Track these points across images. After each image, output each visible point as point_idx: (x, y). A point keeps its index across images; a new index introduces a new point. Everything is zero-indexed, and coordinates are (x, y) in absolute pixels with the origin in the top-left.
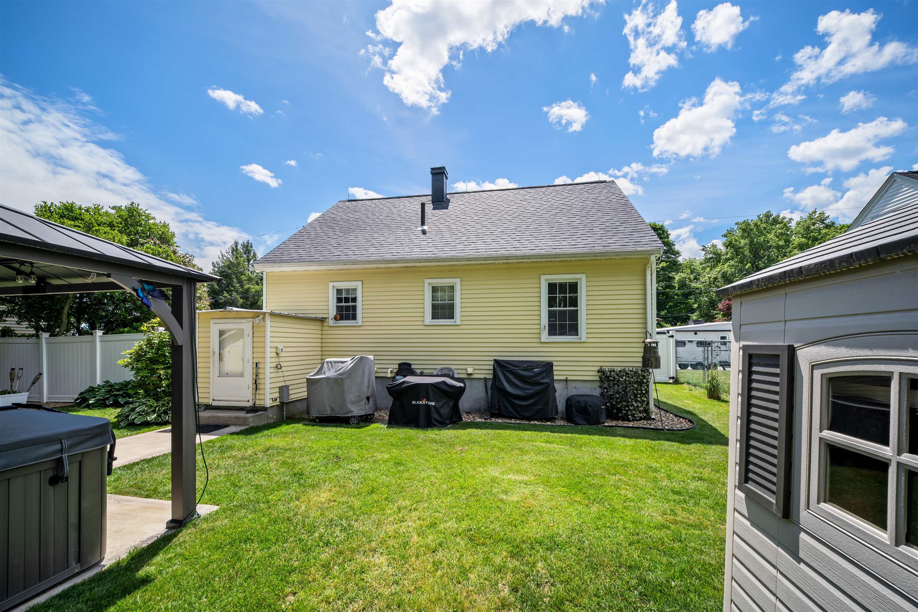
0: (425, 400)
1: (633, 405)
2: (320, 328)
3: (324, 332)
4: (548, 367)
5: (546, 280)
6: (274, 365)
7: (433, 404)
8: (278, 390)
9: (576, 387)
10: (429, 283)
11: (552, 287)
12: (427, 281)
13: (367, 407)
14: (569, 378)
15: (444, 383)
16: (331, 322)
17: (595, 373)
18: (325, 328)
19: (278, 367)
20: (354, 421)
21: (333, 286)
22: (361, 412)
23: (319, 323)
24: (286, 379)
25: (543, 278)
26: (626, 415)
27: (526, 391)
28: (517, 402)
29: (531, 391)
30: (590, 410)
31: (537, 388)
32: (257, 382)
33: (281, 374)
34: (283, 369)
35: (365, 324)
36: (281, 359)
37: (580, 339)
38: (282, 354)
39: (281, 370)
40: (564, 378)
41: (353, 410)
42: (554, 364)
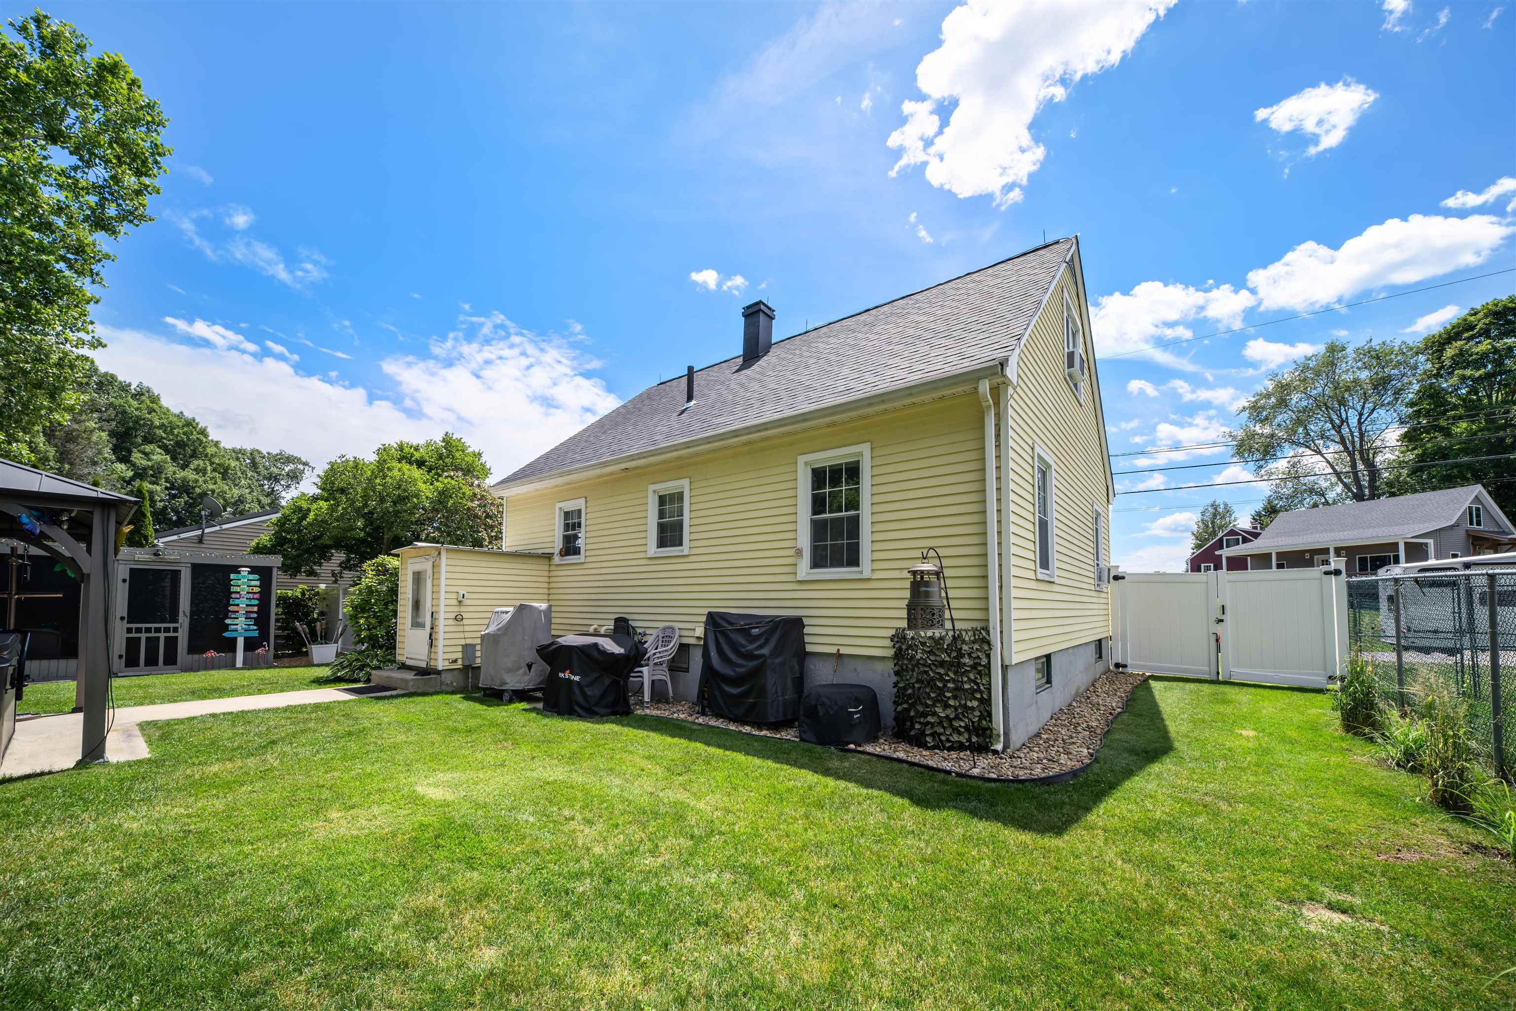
0: (568, 671)
1: (934, 714)
2: (546, 568)
3: (552, 574)
4: (795, 625)
5: (806, 463)
6: (453, 615)
7: (577, 678)
8: (460, 649)
9: (855, 670)
10: (654, 491)
11: (819, 476)
12: (651, 488)
13: (527, 678)
14: (844, 651)
15: (596, 645)
16: (557, 559)
17: (888, 643)
18: (552, 568)
19: (459, 618)
20: (506, 697)
21: (560, 508)
22: (518, 685)
23: (546, 562)
24: (467, 635)
25: (802, 459)
26: (922, 733)
27: (738, 670)
28: (727, 689)
29: (743, 670)
30: (821, 714)
31: (752, 664)
32: (433, 637)
33: (461, 629)
34: (465, 622)
35: (588, 559)
36: (463, 609)
37: (861, 572)
38: (466, 602)
39: (461, 623)
40: (833, 650)
41: (508, 681)
42: (806, 621)
